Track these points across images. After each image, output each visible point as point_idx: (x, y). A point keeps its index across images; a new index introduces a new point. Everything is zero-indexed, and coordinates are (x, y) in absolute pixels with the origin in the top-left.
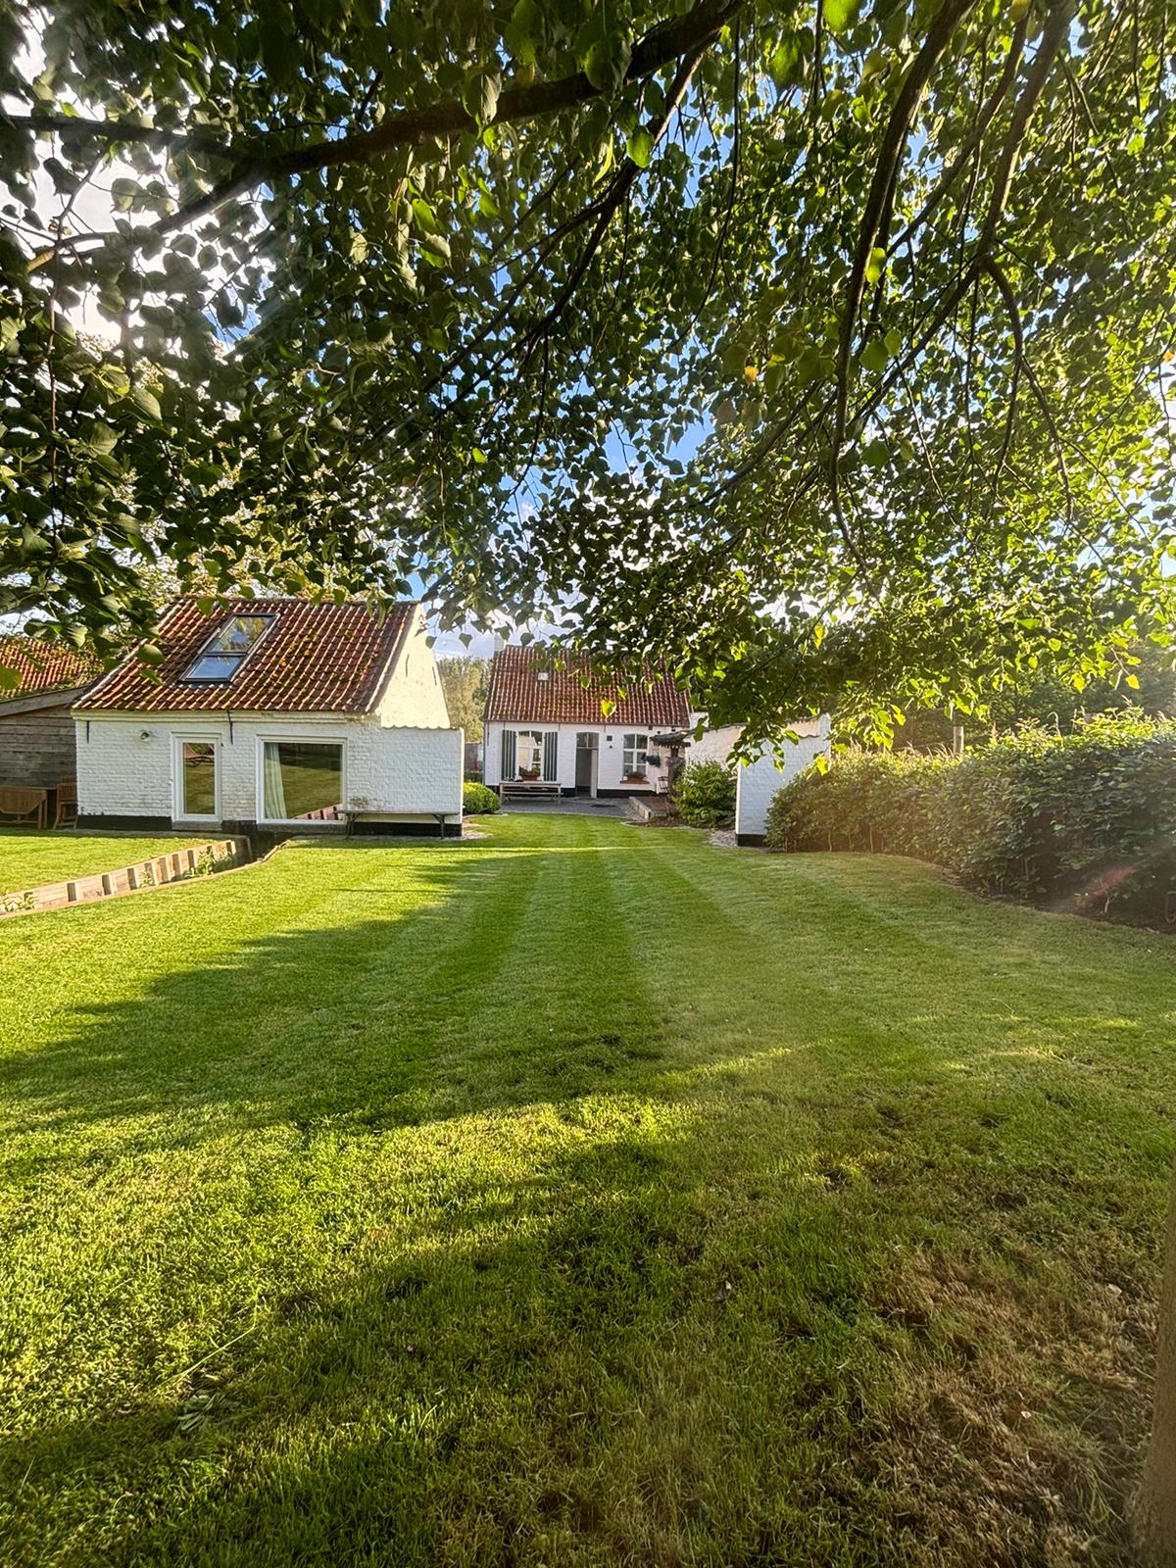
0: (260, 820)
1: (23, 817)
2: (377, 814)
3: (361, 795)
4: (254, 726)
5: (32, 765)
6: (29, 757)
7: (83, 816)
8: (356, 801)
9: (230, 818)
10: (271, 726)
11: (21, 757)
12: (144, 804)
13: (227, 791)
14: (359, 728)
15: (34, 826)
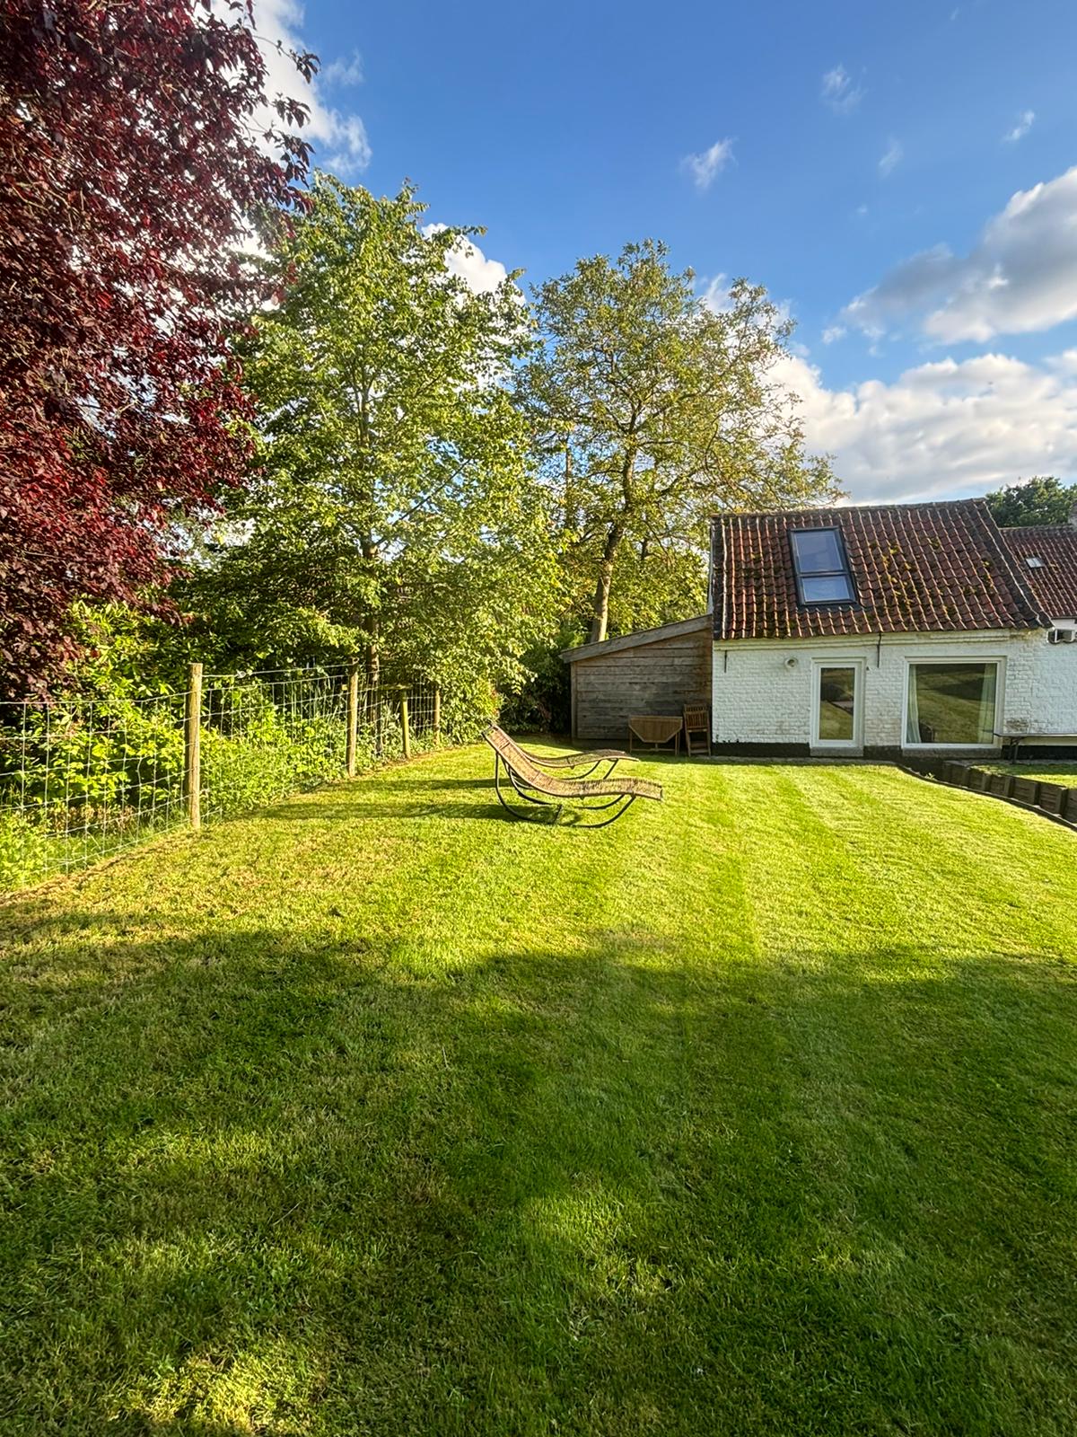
0: (905, 745)
1: (661, 745)
2: (1039, 738)
3: (1017, 716)
4: (903, 648)
5: (647, 695)
6: (645, 687)
7: (718, 744)
8: (1014, 724)
9: (873, 743)
10: (921, 647)
11: (637, 687)
12: (781, 730)
13: (870, 715)
14: (1021, 644)
15: (672, 754)
